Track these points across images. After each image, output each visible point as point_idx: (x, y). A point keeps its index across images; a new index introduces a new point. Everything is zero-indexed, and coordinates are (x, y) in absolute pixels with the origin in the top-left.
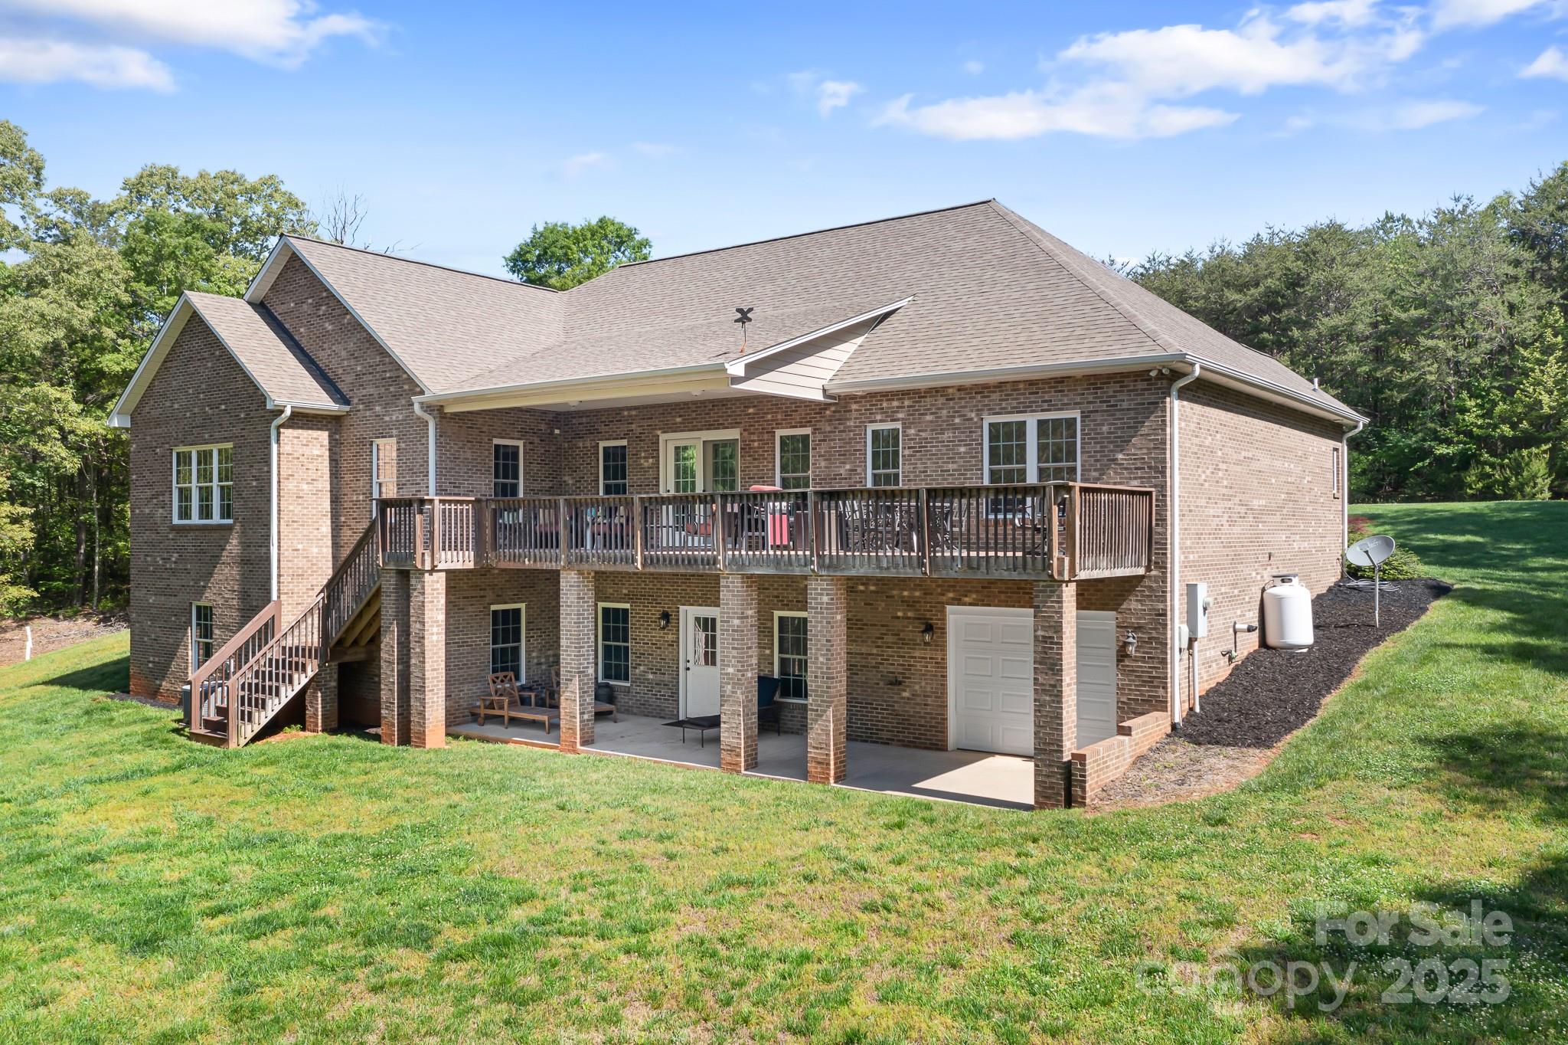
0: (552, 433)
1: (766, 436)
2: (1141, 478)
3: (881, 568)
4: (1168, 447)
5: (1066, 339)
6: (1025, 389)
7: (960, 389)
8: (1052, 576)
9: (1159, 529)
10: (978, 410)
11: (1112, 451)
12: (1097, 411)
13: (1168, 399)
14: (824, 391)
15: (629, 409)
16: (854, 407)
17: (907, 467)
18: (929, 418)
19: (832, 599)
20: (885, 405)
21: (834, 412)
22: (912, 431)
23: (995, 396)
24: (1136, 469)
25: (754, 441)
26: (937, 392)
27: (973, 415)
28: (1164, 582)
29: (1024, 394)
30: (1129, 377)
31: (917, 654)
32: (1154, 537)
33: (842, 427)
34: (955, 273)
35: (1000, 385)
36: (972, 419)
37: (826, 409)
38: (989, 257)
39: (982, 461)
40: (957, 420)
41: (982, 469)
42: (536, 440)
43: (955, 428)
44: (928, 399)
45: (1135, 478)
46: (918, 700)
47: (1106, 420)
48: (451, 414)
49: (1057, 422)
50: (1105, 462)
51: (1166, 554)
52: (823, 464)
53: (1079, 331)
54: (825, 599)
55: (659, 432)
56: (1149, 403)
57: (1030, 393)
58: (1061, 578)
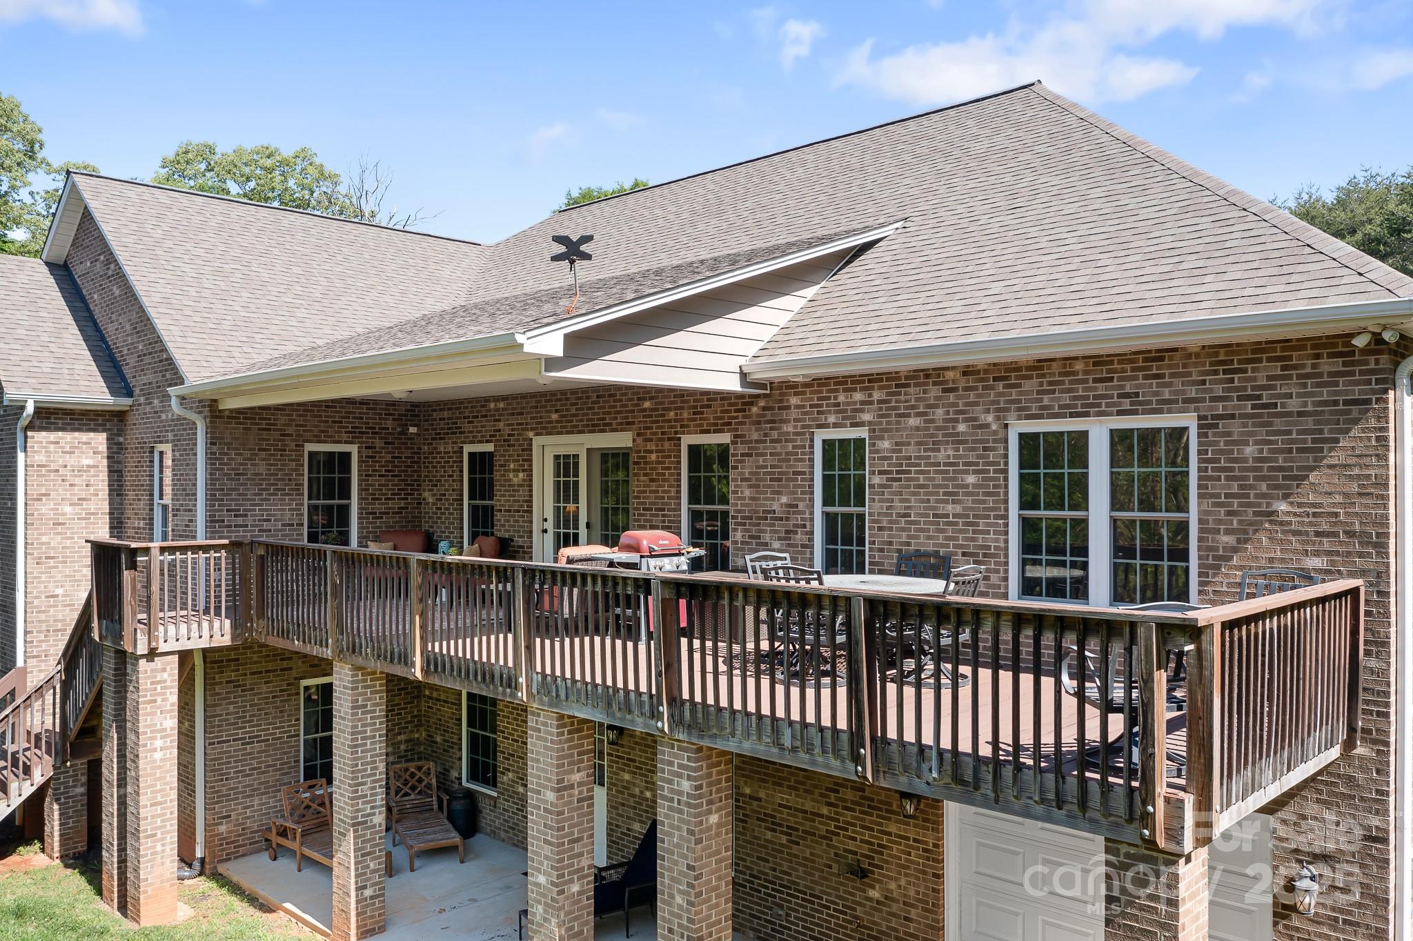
0: (404, 432)
1: (667, 445)
2: (1328, 553)
3: (781, 747)
4: (1392, 492)
5: (1168, 276)
6: (1086, 372)
7: (968, 371)
8: (1151, 843)
9: (1373, 663)
10: (998, 410)
11: (1264, 496)
12: (1232, 416)
13: (1391, 394)
14: (743, 375)
15: (497, 399)
16: (794, 401)
17: (877, 505)
18: (913, 422)
19: (699, 787)
20: (842, 398)
21: (764, 409)
22: (886, 444)
23: (1028, 385)
24: (1318, 534)
25: (651, 452)
26: (927, 376)
27: (990, 418)
28: (1382, 771)
29: (1085, 381)
30: (1303, 348)
31: (893, 828)
32: (1363, 676)
33: (775, 435)
34: (972, 184)
35: (1040, 366)
36: (987, 426)
37: (751, 404)
38: (1028, 156)
39: (1006, 502)
40: (962, 428)
41: (1006, 517)
42: (379, 443)
43: (958, 441)
44: (911, 390)
45: (1317, 554)
46: (895, 908)
47: (1252, 434)
48: (231, 411)
49: (1149, 437)
50: (1250, 517)
51: (1387, 715)
52: (747, 493)
53: (1191, 261)
54: (686, 785)
55: (531, 434)
56: (1346, 403)
57: (1096, 381)
58: (1172, 847)
